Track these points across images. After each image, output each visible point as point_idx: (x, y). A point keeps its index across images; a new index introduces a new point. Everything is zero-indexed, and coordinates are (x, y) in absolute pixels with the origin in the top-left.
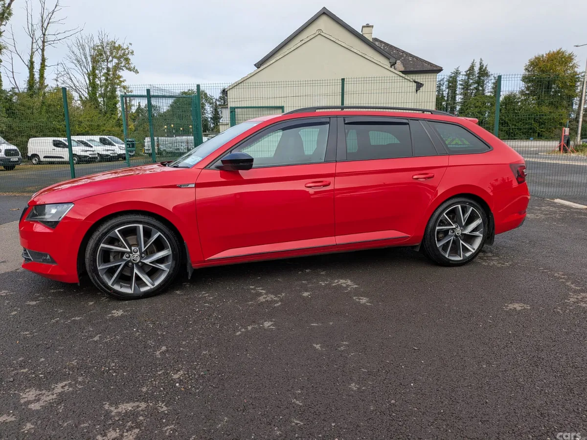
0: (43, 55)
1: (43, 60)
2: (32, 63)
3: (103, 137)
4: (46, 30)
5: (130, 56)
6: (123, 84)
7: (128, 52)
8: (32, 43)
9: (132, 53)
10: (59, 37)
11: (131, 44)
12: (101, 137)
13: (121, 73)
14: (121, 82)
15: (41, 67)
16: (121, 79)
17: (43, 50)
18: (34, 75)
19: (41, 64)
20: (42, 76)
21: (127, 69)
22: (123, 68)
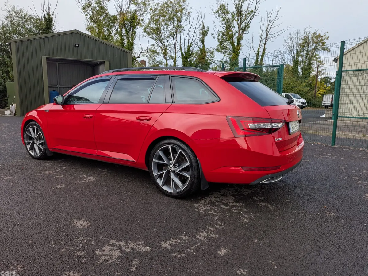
0: (264, 47)
1: (264, 50)
2: (258, 52)
3: (287, 94)
4: (268, 32)
5: (326, 41)
6: (319, 60)
7: (325, 38)
8: (261, 41)
9: (328, 38)
10: (275, 35)
11: (328, 32)
12: (286, 94)
13: (317, 52)
14: (317, 58)
15: (263, 54)
16: (318, 57)
17: (265, 44)
18: (258, 59)
19: (263, 52)
20: (262, 59)
21: (322, 49)
22: (319, 49)
